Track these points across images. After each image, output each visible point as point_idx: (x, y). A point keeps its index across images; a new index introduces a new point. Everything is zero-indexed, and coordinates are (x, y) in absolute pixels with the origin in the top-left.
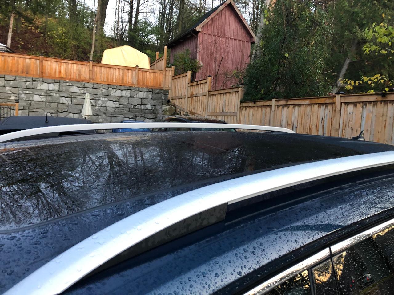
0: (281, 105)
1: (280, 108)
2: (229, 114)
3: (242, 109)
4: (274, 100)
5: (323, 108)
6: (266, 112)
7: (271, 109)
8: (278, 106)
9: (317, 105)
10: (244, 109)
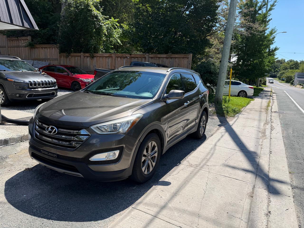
0: (86, 56)
1: (86, 57)
2: (51, 59)
3: (61, 57)
4: (82, 53)
5: (108, 58)
6: (78, 59)
7: (81, 58)
8: (85, 56)
9: (105, 57)
10: (62, 57)
